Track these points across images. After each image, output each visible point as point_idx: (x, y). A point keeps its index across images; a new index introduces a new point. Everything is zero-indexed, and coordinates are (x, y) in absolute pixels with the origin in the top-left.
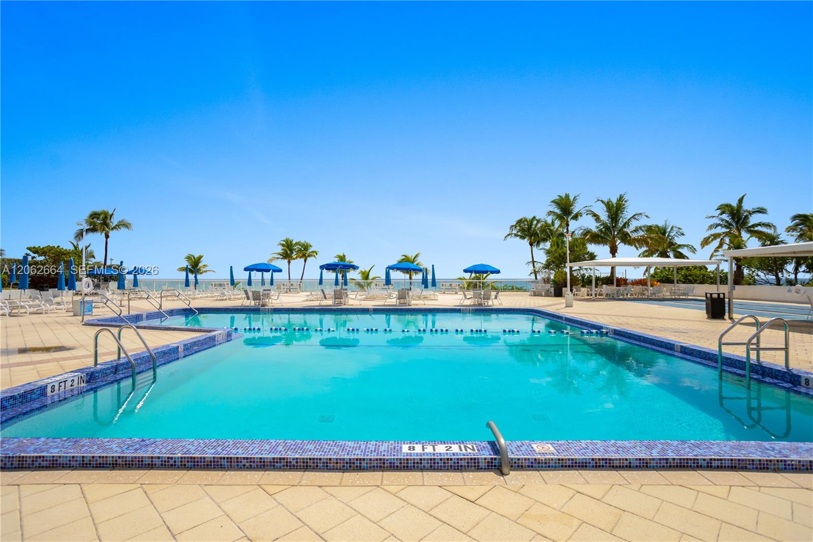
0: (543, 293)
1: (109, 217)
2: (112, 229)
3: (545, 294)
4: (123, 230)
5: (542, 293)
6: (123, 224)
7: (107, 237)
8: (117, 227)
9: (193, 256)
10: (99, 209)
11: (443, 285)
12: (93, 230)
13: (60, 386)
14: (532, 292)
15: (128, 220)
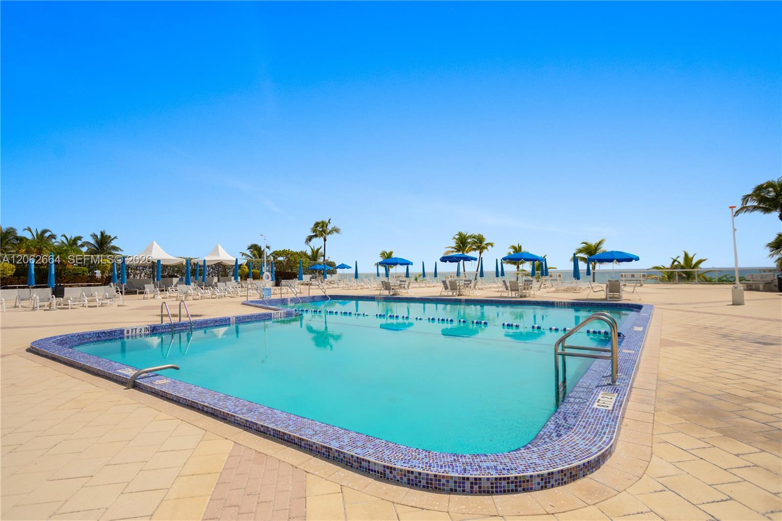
0: (761, 287)
1: (325, 225)
2: (328, 234)
3: (764, 288)
4: (335, 234)
5: (759, 286)
6: (336, 230)
7: (325, 240)
8: (331, 232)
9: (386, 252)
10: (319, 221)
11: (622, 276)
12: (316, 236)
13: (132, 331)
14: (745, 285)
15: (338, 226)
